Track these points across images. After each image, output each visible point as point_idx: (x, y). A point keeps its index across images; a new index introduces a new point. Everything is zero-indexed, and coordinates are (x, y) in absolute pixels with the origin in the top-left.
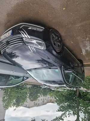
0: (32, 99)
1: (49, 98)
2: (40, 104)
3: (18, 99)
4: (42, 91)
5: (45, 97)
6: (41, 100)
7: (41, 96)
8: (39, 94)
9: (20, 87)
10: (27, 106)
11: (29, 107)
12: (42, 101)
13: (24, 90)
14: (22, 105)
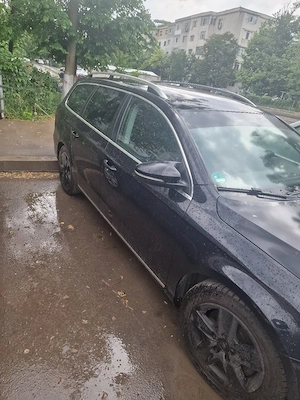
0: (228, 42)
1: (162, 44)
2: (198, 23)
3: (281, 47)
4: (190, 69)
5: (180, 45)
6: (192, 37)
7: (194, 51)
8: (201, 58)
9: (269, 88)
10: (246, 16)
11: (242, 11)
12: (190, 33)
13: (255, 76)
14: (270, 21)
